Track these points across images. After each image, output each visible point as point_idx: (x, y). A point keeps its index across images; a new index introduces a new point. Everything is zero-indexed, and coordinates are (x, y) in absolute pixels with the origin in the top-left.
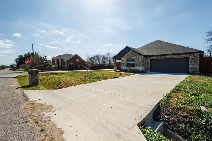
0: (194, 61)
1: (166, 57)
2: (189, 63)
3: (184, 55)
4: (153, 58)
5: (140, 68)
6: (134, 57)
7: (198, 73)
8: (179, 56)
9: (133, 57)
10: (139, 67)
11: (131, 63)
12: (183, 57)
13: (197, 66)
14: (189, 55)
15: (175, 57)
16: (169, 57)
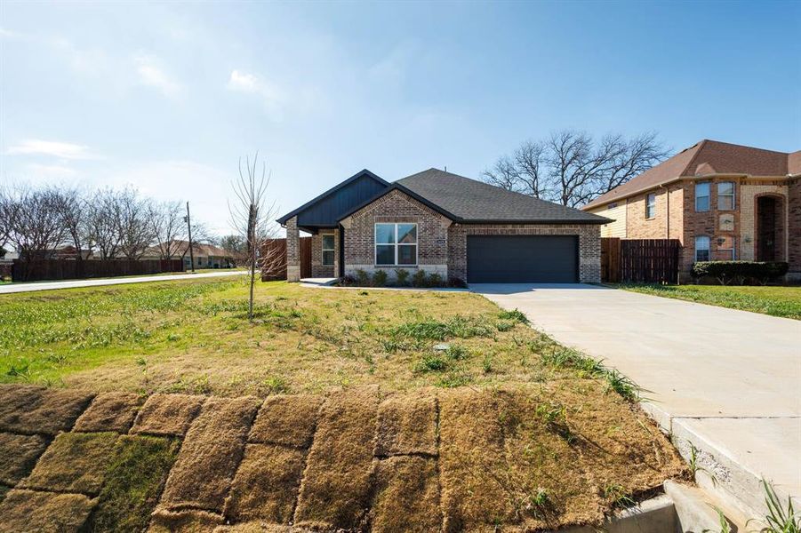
0: (591, 247)
1: (519, 230)
2: (581, 251)
3: (567, 227)
4: (477, 230)
5: (441, 269)
6: (411, 220)
7: (599, 281)
8: (555, 230)
9: (405, 220)
10: (434, 264)
11: (396, 244)
12: (565, 233)
13: (598, 261)
14: (579, 228)
15: (546, 230)
16: (527, 230)
